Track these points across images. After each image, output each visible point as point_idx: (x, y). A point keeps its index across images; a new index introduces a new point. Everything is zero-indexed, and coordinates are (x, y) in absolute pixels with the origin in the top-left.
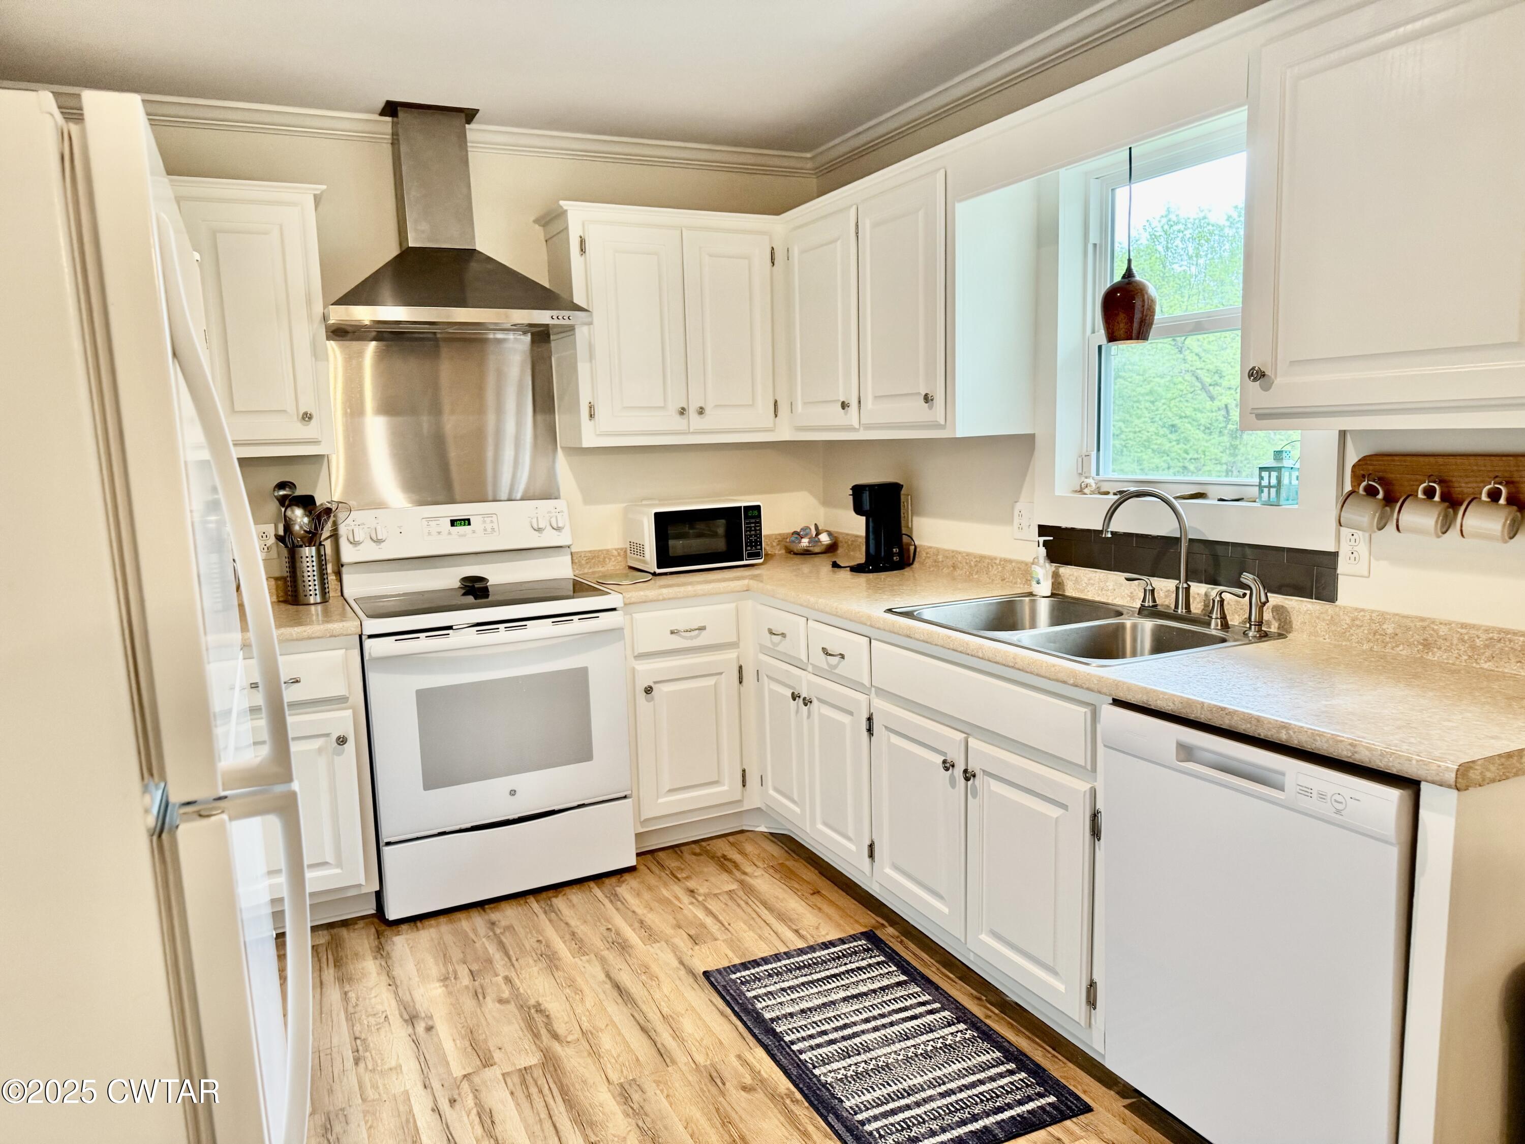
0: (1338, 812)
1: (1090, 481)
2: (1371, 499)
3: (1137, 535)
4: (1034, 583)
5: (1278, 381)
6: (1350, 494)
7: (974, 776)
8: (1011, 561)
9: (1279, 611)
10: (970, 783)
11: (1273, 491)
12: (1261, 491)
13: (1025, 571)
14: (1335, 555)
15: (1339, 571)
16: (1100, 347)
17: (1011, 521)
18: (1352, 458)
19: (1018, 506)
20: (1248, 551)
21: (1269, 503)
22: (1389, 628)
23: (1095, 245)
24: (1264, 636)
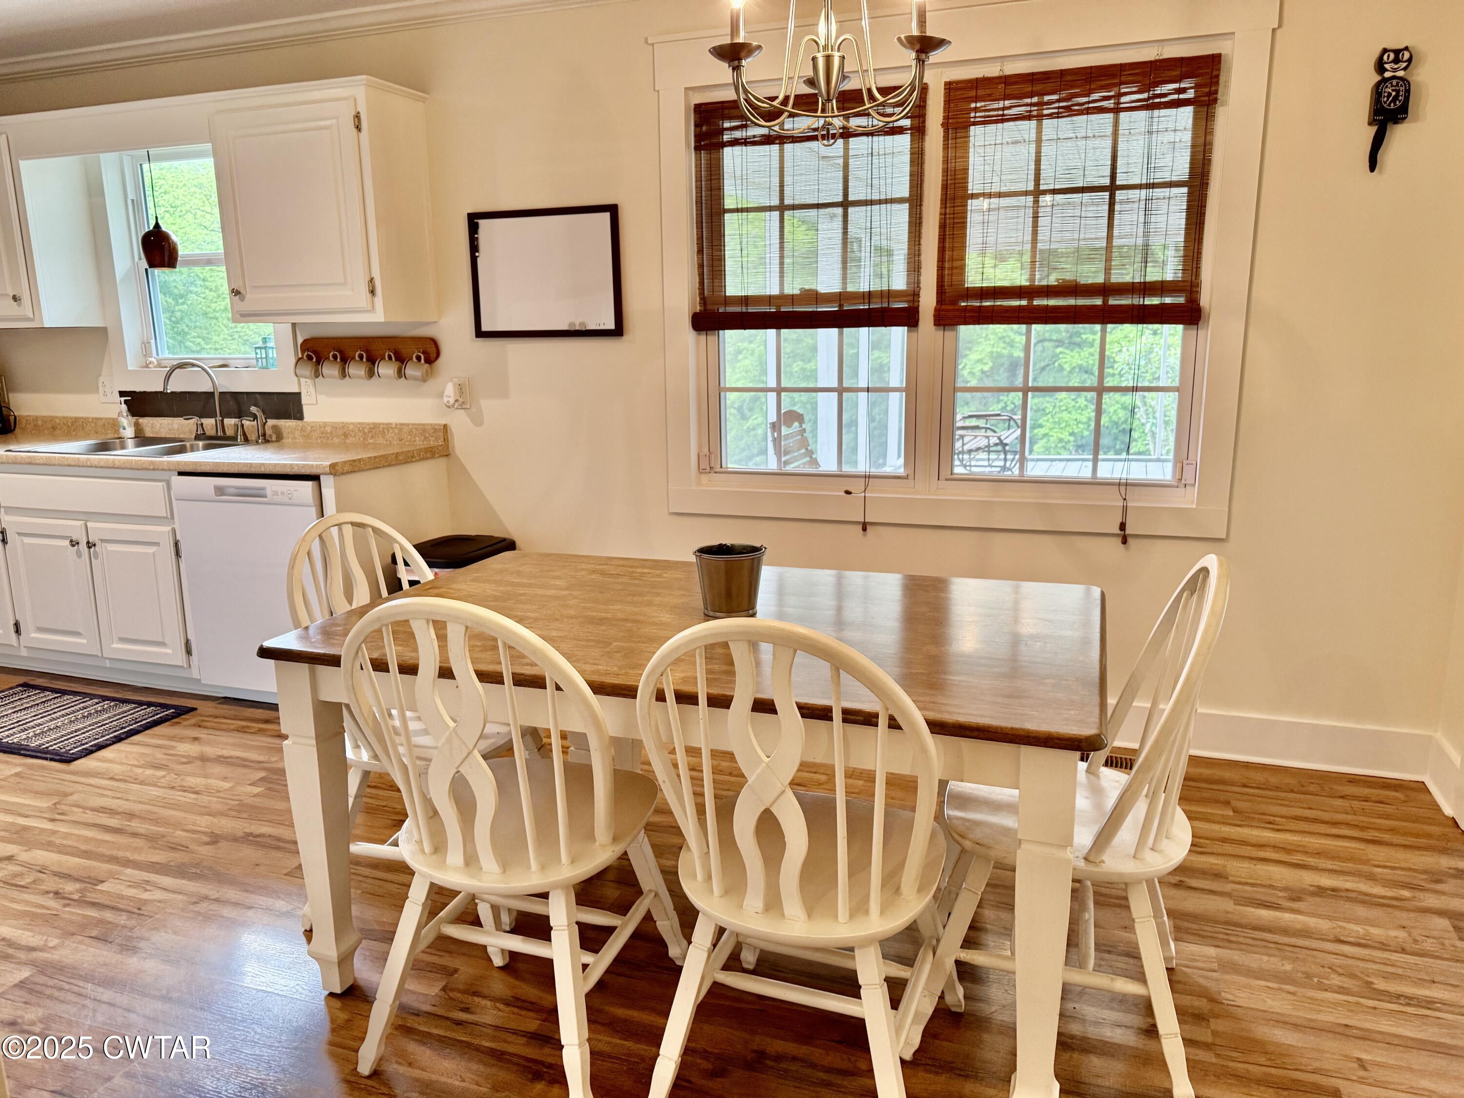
0: (290, 499)
1: (153, 359)
2: (310, 362)
3: (189, 393)
4: (121, 430)
5: (248, 296)
6: (300, 359)
7: (95, 545)
8: (101, 419)
9: (275, 428)
10: (92, 550)
11: (264, 360)
12: (258, 361)
13: (115, 425)
14: (299, 394)
15: (303, 402)
16: (146, 270)
17: (96, 390)
18: (300, 341)
19: (101, 379)
20: (258, 396)
21: (262, 368)
22: (329, 429)
23: (133, 200)
24: (266, 441)
